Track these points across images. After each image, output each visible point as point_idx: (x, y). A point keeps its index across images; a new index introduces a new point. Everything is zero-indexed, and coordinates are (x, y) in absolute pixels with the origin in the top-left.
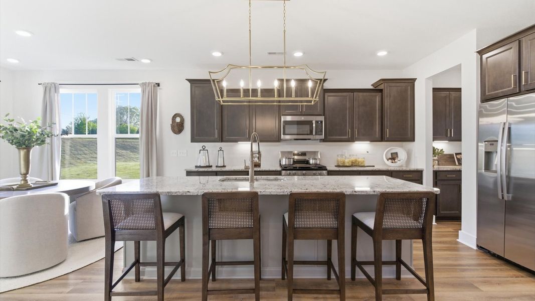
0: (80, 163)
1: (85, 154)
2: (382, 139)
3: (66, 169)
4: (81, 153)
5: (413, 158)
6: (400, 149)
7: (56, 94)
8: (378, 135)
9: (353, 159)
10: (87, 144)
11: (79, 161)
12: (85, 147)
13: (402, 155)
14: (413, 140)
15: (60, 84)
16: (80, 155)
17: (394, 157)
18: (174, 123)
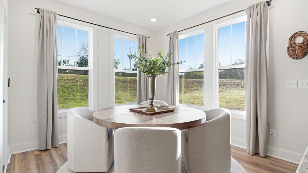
0: (190, 92)
1: (192, 87)
3: (183, 95)
4: (190, 87)
7: (176, 40)
10: (193, 82)
11: (189, 91)
12: (192, 83)
15: (179, 32)
16: (190, 88)
18: (292, 45)
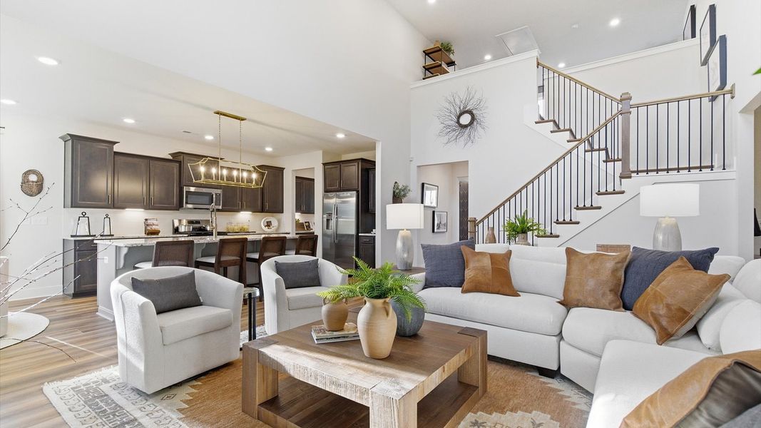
2: (262, 211)
5: (282, 225)
6: (274, 219)
8: (260, 208)
9: (241, 226)
13: (275, 223)
14: (283, 212)
17: (269, 224)
18: (25, 181)
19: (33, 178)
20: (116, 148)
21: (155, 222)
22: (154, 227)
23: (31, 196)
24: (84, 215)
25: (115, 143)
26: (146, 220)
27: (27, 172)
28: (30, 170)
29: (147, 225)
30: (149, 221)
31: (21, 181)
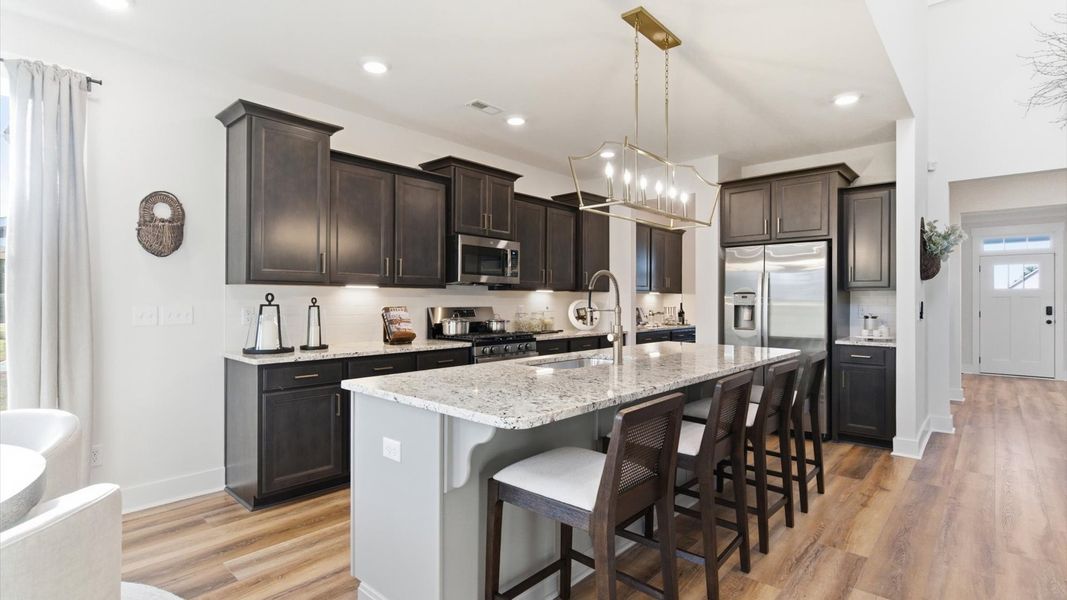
8: (572, 279)
14: (607, 291)
18: (147, 220)
19: (163, 211)
20: (337, 143)
21: (403, 315)
22: (404, 327)
23: (159, 254)
24: (270, 299)
25: (334, 129)
26: (387, 310)
27: (151, 196)
28: (156, 193)
29: (391, 322)
30: (392, 313)
31: (137, 218)
